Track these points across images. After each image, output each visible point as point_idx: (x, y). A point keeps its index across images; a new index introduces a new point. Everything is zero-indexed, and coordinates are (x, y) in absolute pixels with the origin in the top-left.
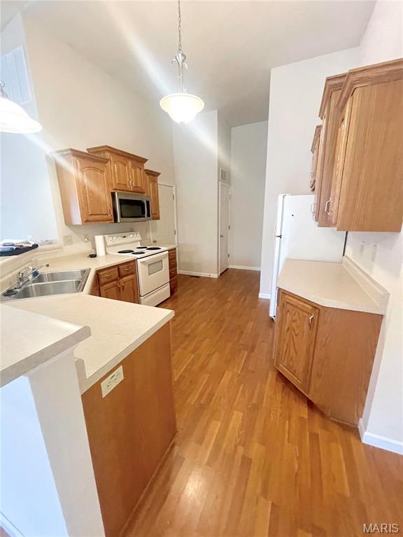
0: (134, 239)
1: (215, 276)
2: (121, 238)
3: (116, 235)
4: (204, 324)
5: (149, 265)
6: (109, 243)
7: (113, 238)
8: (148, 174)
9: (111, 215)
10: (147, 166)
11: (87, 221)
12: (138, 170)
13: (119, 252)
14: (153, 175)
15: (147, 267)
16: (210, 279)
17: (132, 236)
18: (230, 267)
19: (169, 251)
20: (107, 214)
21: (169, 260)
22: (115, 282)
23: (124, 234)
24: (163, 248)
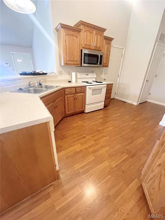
0: (92, 76)
1: (135, 104)
2: (85, 75)
3: (83, 73)
4: (112, 128)
5: (93, 90)
6: (78, 77)
7: (81, 74)
8: (105, 39)
9: (79, 62)
10: (106, 34)
11: (66, 64)
12: (99, 36)
13: (82, 82)
14: (109, 40)
15: (92, 91)
16: (131, 105)
17: (91, 75)
18: (149, 101)
19: (107, 84)
20: (77, 61)
21: (107, 90)
22: (73, 95)
23: (87, 74)
24: (104, 83)
